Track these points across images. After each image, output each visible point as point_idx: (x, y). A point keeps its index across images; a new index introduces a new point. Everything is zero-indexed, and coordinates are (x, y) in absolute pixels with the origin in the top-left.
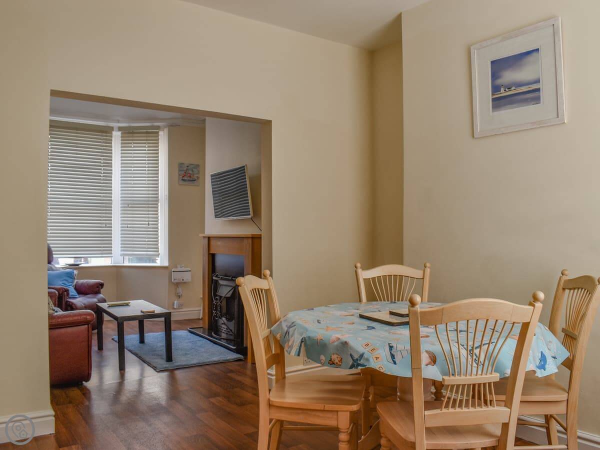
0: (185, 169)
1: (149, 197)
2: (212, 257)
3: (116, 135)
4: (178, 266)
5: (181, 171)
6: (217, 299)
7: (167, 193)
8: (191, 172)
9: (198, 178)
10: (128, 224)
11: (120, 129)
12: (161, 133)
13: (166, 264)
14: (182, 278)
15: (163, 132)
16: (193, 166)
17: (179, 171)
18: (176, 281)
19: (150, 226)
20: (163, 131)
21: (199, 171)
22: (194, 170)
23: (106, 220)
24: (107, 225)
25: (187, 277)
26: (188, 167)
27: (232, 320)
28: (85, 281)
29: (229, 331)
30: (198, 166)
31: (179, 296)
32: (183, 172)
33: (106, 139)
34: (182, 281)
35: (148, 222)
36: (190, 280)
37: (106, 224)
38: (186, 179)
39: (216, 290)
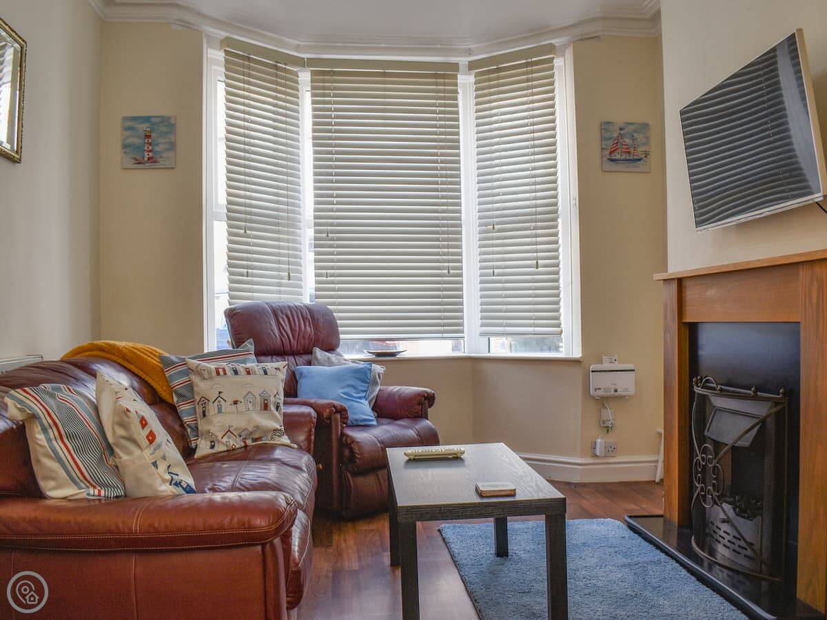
0: (615, 135)
1: (536, 206)
2: (690, 333)
3: (466, 81)
4: (604, 358)
5: (607, 139)
6: (705, 451)
7: (575, 193)
8: (628, 141)
9: (647, 154)
10: (493, 268)
11: (472, 66)
12: (558, 62)
13: (577, 353)
14: (613, 387)
15: (562, 59)
16: (632, 127)
17: (603, 139)
18: (600, 393)
19: (540, 269)
20: (563, 55)
21: (647, 138)
22: (636, 135)
23: (449, 261)
24: (451, 271)
25: (625, 384)
26: (621, 129)
27: (754, 516)
28: (395, 389)
29: (742, 543)
30: (646, 126)
31: (608, 429)
32: (611, 142)
33: (444, 91)
34: (613, 392)
35: (535, 262)
36: (632, 391)
37: (448, 268)
38: (618, 157)
39: (702, 423)
